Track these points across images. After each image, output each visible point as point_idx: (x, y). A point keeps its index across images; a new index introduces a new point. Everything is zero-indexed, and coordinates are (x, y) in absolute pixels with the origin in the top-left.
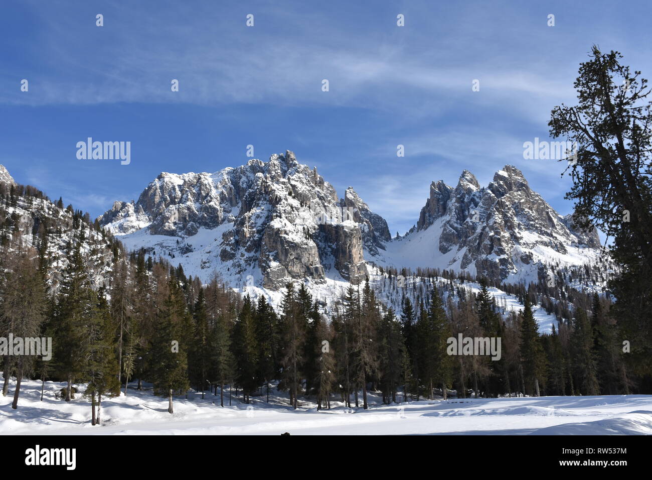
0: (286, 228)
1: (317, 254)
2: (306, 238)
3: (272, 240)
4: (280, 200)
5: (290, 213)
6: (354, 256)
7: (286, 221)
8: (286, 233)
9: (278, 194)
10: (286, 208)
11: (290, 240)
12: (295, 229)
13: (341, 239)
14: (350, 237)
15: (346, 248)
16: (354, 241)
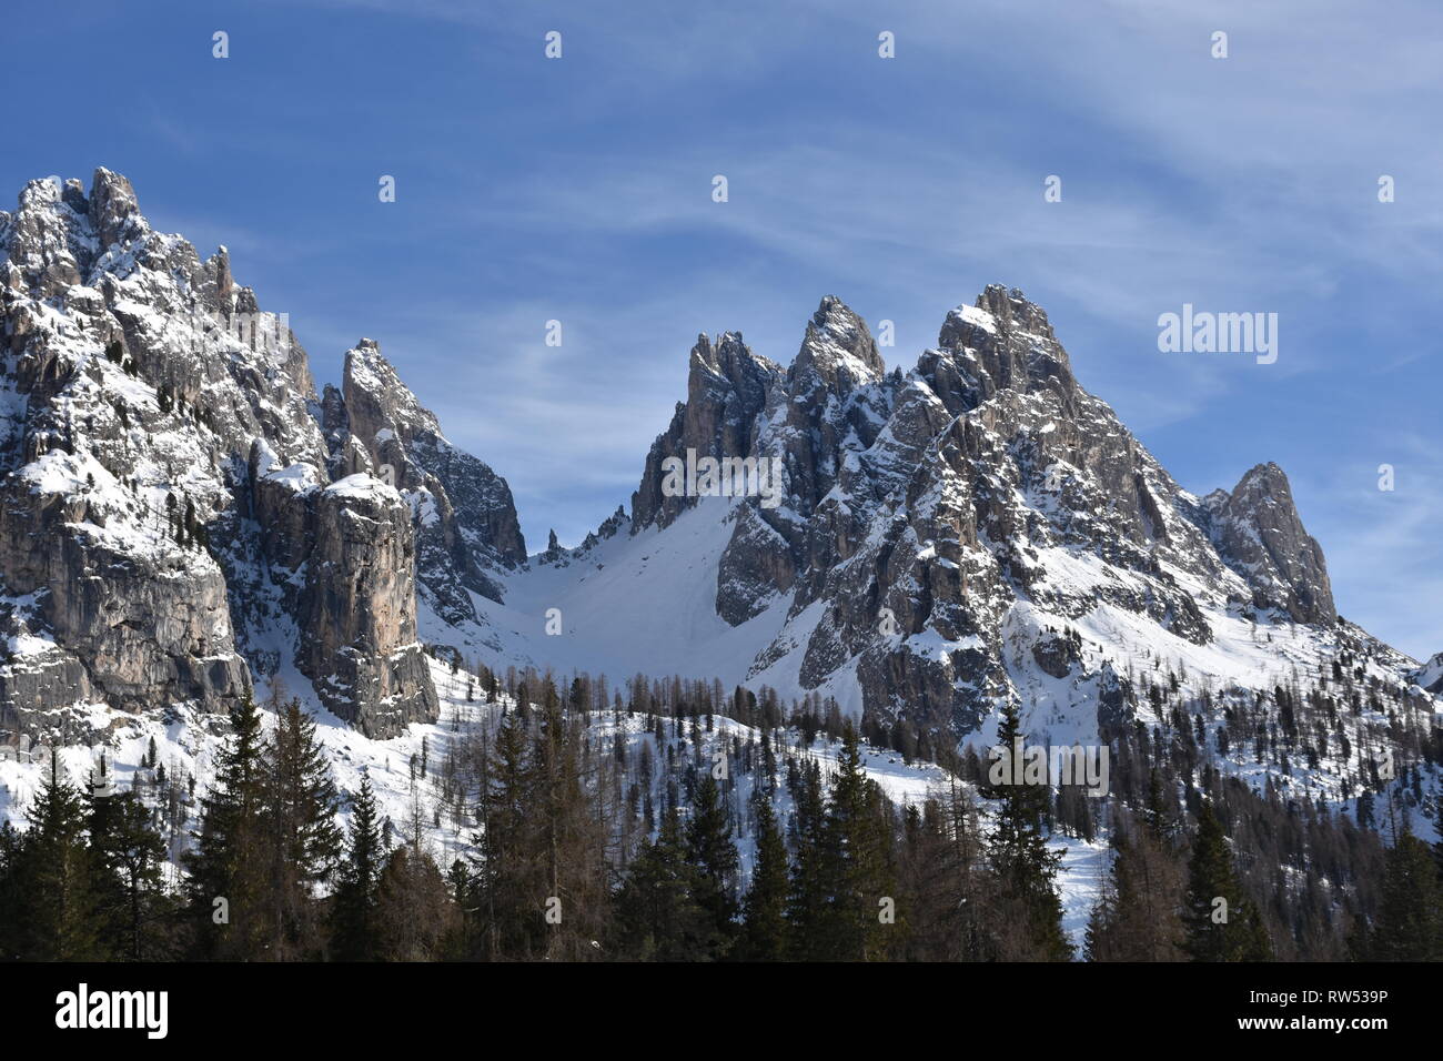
0: (92, 497)
1: (224, 610)
2: (179, 540)
3: (27, 545)
4: (70, 374)
5: (111, 433)
6: (381, 620)
7: (94, 466)
8: (91, 515)
9: (62, 351)
10: (95, 412)
11: (109, 547)
12: (132, 502)
13: (327, 548)
14: (368, 544)
15: (349, 587)
16: (384, 561)
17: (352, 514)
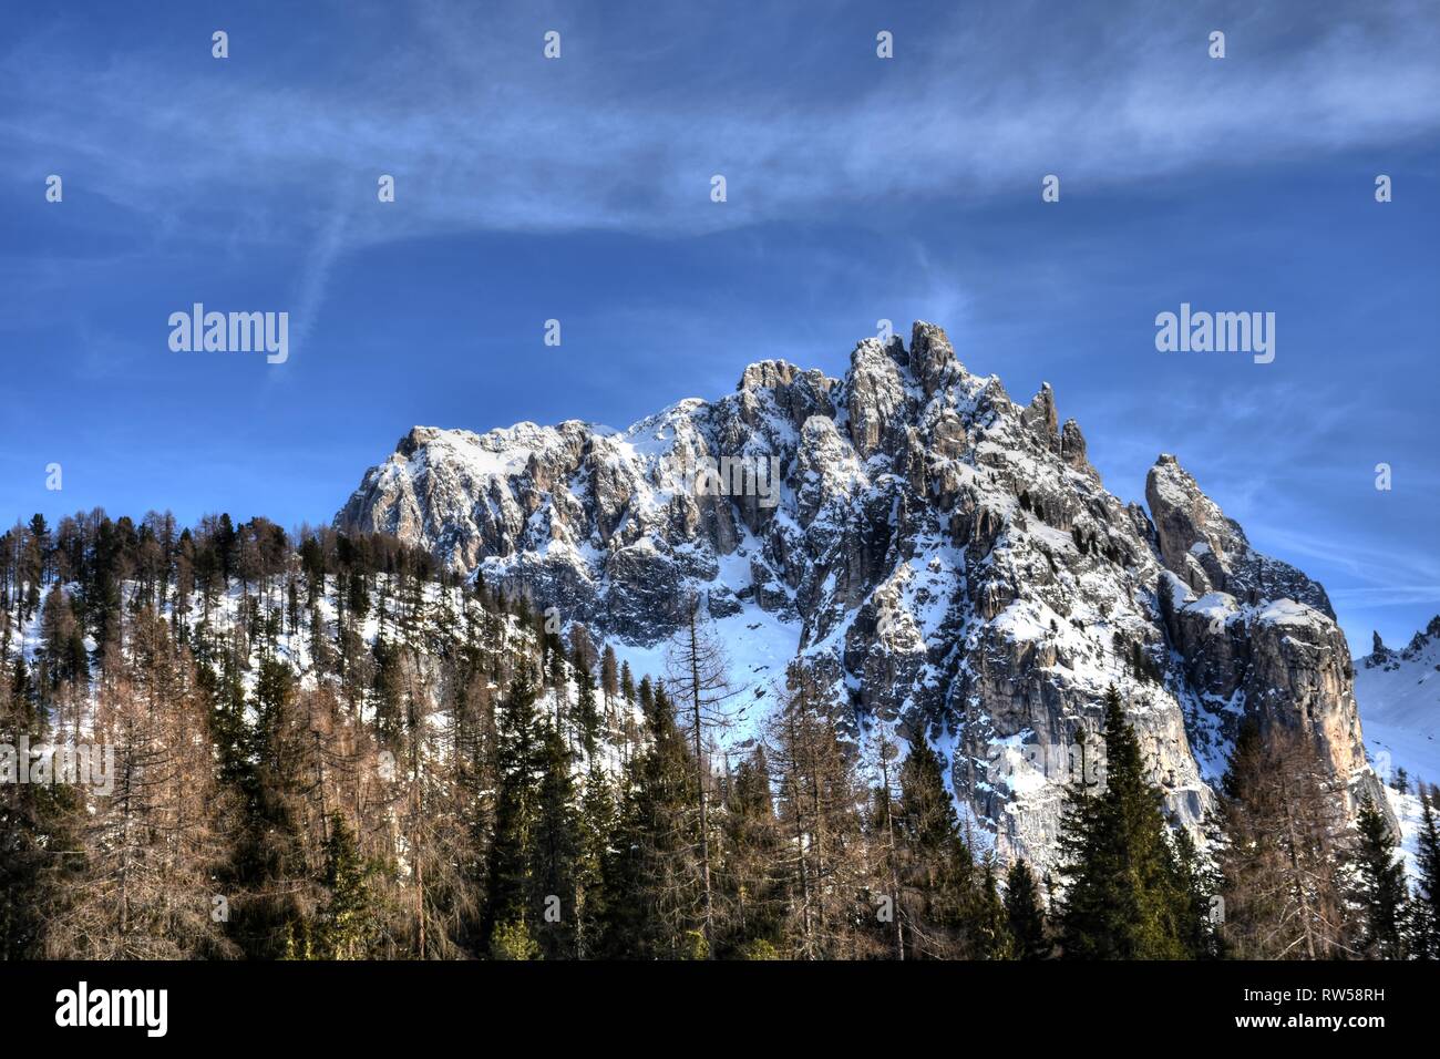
0: (1057, 641)
1: (1183, 742)
2: (1137, 676)
3: (1009, 690)
4: (1000, 526)
5: (1048, 581)
6: (1334, 744)
7: (1047, 614)
8: (1060, 658)
9: (991, 507)
10: (1032, 560)
11: (1081, 688)
12: (1090, 643)
13: (1271, 676)
14: (1313, 669)
15: (1300, 712)
16: (1329, 685)
17: (1294, 641)
